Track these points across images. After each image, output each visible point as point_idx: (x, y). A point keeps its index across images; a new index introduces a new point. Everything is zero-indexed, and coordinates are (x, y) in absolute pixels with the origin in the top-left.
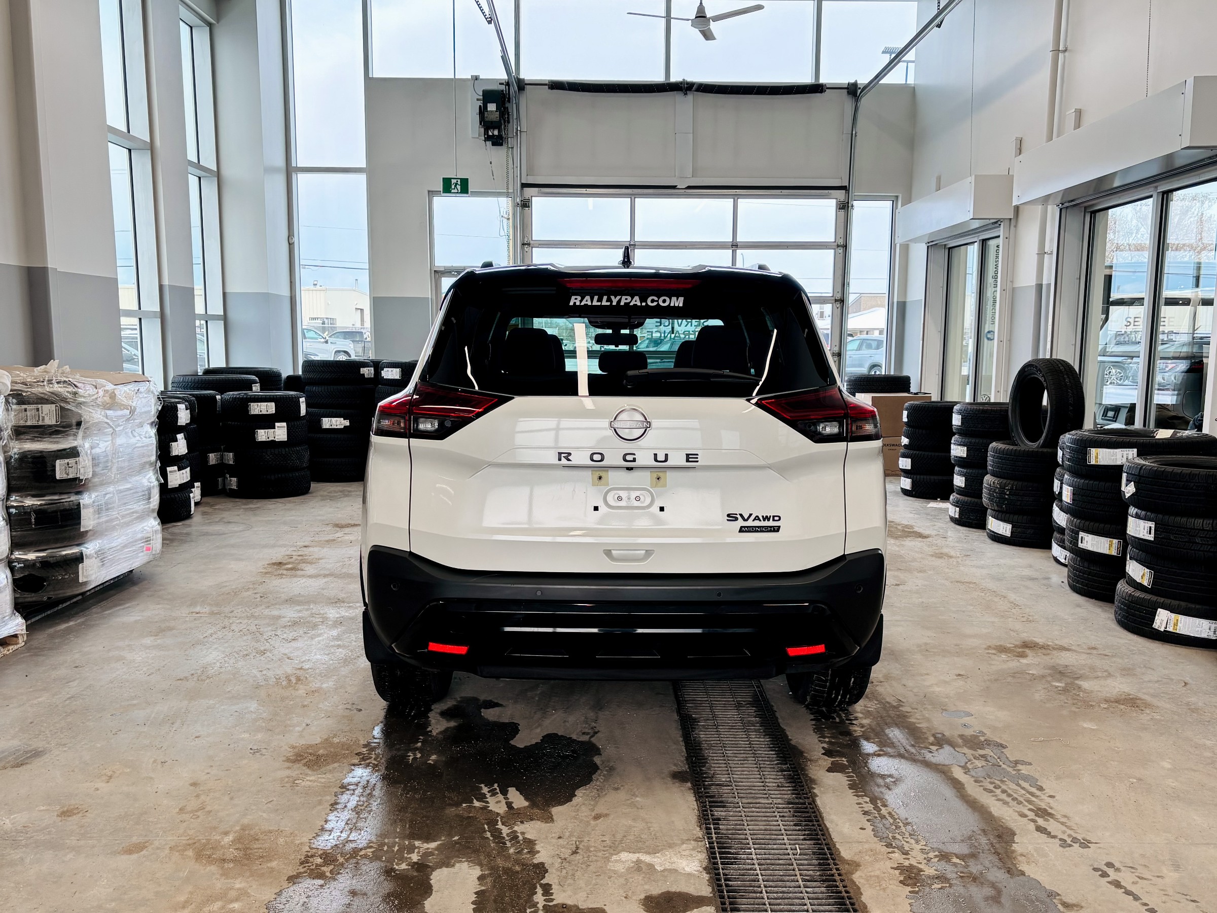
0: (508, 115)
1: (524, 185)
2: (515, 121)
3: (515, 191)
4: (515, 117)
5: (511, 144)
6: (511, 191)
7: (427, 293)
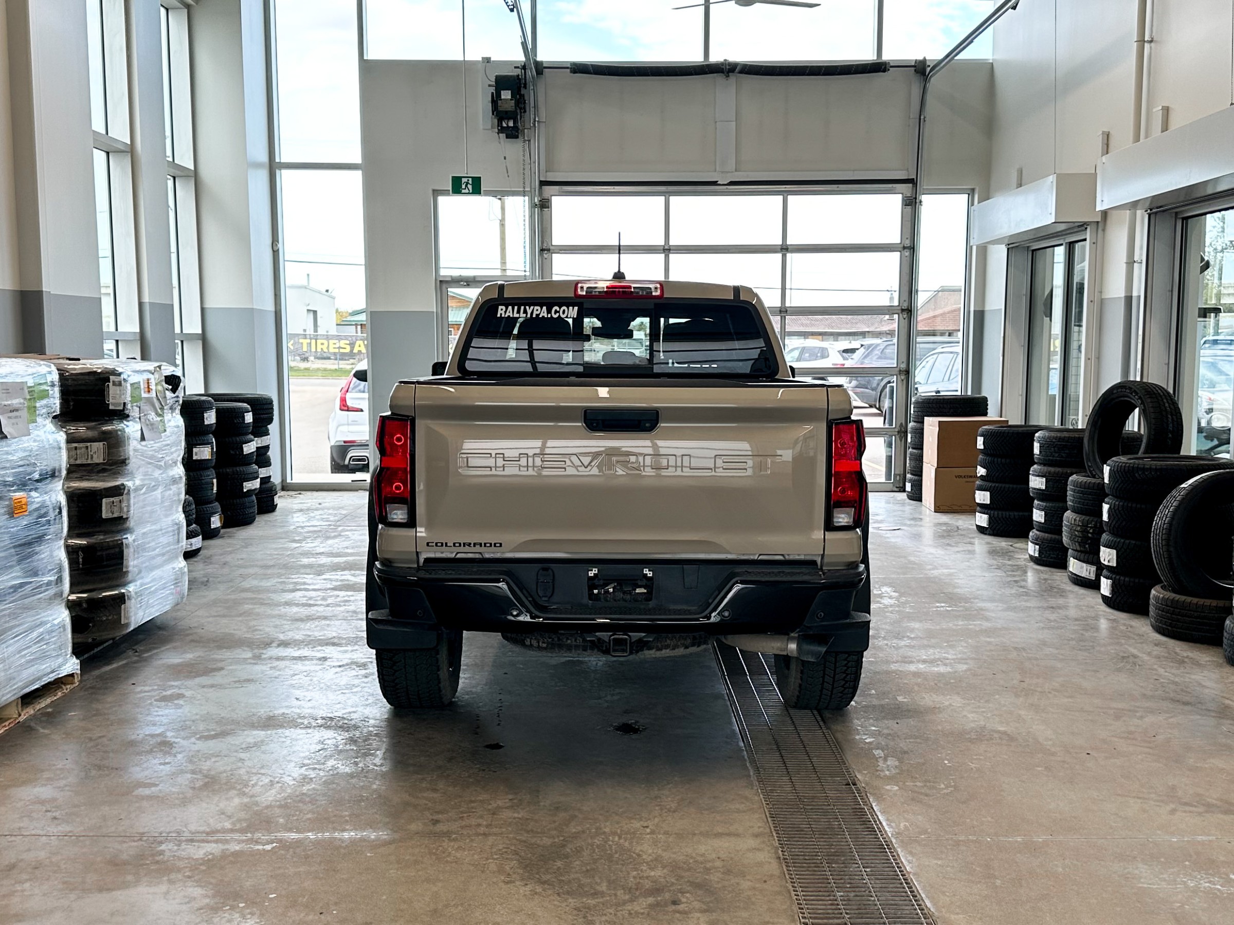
0: (525, 103)
1: (543, 183)
2: (533, 110)
3: (533, 190)
4: (532, 104)
5: (528, 137)
6: (528, 189)
7: (432, 307)
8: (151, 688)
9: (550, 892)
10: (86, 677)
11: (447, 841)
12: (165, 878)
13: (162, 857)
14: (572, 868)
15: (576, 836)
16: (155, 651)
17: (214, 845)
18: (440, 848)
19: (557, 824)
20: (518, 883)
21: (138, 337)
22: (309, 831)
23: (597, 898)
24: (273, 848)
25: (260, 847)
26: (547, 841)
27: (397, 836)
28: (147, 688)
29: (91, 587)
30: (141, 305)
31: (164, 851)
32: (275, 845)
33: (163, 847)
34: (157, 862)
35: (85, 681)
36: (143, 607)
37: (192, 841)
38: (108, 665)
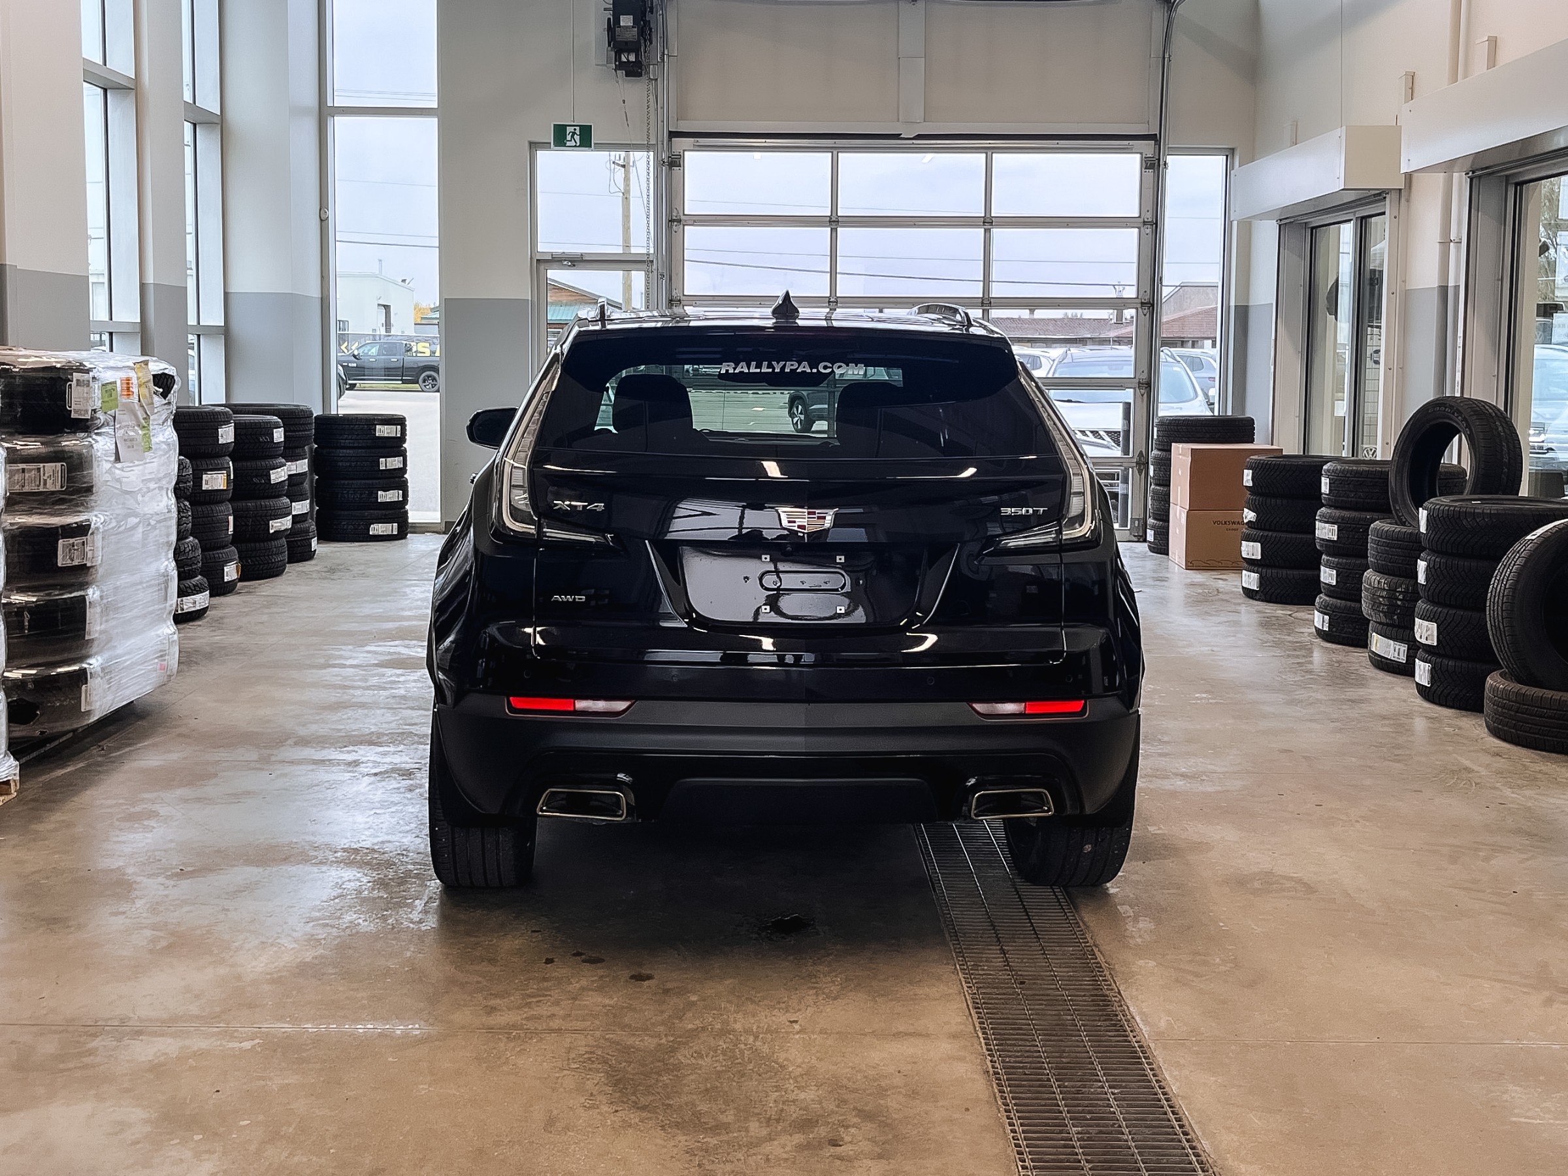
0: (650, 31)
1: (674, 135)
2: (661, 39)
3: (660, 143)
4: (660, 34)
5: (654, 75)
6: (653, 142)
7: (525, 293)
8: (115, 802)
9: (651, 1123)
10: (27, 785)
11: (505, 1040)
12: (93, 1092)
13: (92, 1058)
14: (685, 1085)
15: (693, 1034)
16: (127, 749)
17: (170, 1040)
18: (495, 1052)
19: (666, 1015)
20: (605, 1108)
21: (138, 329)
22: (307, 1021)
23: (719, 1134)
24: (253, 1047)
25: (237, 1045)
26: (650, 1043)
27: (434, 1030)
28: (109, 802)
29: (40, 660)
30: (143, 287)
31: (97, 1049)
32: (257, 1041)
33: (95, 1043)
34: (85, 1067)
35: (26, 790)
36: (113, 689)
37: (139, 1033)
38: (63, 768)
